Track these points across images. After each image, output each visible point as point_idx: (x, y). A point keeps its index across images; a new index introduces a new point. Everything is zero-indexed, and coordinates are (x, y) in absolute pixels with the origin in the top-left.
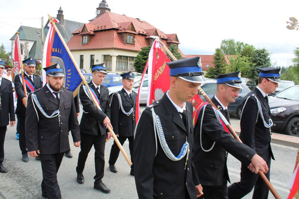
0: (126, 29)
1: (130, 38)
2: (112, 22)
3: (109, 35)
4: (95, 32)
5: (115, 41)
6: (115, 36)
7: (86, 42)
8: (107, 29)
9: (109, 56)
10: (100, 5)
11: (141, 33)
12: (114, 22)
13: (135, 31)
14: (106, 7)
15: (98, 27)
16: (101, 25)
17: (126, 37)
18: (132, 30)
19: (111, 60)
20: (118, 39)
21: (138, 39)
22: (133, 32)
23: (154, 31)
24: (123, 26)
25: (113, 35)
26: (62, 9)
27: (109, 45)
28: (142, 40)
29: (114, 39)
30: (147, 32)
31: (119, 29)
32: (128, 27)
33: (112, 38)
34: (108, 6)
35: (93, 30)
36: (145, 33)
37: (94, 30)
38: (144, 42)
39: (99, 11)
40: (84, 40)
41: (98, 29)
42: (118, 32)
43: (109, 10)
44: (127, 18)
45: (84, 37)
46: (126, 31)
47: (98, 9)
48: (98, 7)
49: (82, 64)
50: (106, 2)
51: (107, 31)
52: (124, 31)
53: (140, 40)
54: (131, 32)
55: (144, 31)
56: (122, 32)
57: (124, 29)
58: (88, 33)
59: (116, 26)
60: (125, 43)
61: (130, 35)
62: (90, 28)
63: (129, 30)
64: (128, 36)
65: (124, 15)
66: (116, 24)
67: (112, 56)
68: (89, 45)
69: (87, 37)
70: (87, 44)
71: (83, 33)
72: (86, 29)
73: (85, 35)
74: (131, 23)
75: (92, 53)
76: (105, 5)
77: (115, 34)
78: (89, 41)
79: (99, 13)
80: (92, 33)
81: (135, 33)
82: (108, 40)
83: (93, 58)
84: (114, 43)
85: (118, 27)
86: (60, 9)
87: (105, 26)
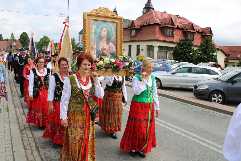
0: (167, 23)
1: (170, 31)
2: (155, 18)
3: (152, 29)
4: (141, 26)
5: (157, 34)
6: (157, 30)
7: (134, 35)
8: (150, 24)
9: (152, 47)
10: (146, 5)
11: (179, 27)
12: (157, 19)
13: (174, 25)
14: (151, 7)
15: (144, 23)
16: (146, 21)
17: (166, 30)
18: (171, 25)
19: (154, 50)
20: (160, 32)
21: (177, 32)
22: (172, 26)
23: (191, 25)
24: (164, 21)
25: (156, 29)
26: (117, 10)
27: (152, 37)
28: (180, 33)
29: (157, 32)
30: (185, 26)
31: (161, 24)
32: (168, 22)
33: (155, 31)
34: (152, 6)
35: (139, 25)
36: (182, 27)
37: (141, 25)
38: (182, 34)
39: (145, 10)
40: (132, 33)
41: (144, 24)
42: (160, 26)
43: (153, 9)
44: (168, 15)
45: (132, 31)
46: (167, 26)
47: (144, 8)
48: (144, 7)
49: (130, 53)
50: (151, 3)
51: (150, 26)
52: (165, 26)
53: (178, 33)
54: (170, 26)
55: (181, 25)
56: (163, 26)
57: (164, 24)
58: (136, 27)
59: (158, 22)
60: (165, 36)
61: (170, 29)
62: (137, 24)
63: (169, 25)
64: (168, 30)
65: (165, 13)
66: (158, 20)
67: (154, 46)
68: (136, 37)
69: (134, 31)
70: (135, 36)
71: (132, 28)
72: (134, 24)
73: (133, 29)
74: (171, 18)
75: (138, 44)
76: (150, 5)
77: (157, 28)
78: (136, 34)
79: (145, 12)
80: (139, 27)
81: (174, 27)
82: (151, 33)
83: (139, 47)
84: (157, 36)
85: (160, 22)
86: (115, 10)
87: (149, 22)
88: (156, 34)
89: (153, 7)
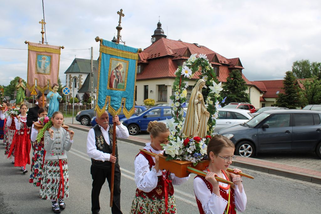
0: (182, 55)
2: (166, 49)
3: (163, 63)
4: (149, 60)
5: (170, 69)
6: (170, 64)
7: (139, 72)
8: (161, 57)
9: (164, 86)
10: (155, 32)
14: (162, 34)
15: (152, 55)
16: (155, 53)
18: (188, 56)
19: (167, 90)
20: (174, 67)
23: (213, 56)
24: (178, 52)
25: (168, 62)
27: (164, 74)
29: (169, 67)
31: (174, 56)
32: (184, 53)
33: (167, 66)
34: (163, 33)
35: (146, 58)
37: (148, 58)
39: (155, 38)
41: (152, 57)
42: (173, 59)
43: (165, 37)
44: (183, 43)
46: (182, 58)
47: (152, 36)
48: (153, 34)
51: (161, 59)
52: (180, 58)
54: (187, 58)
56: (178, 58)
57: (179, 56)
58: (141, 62)
59: (171, 53)
62: (143, 56)
63: (185, 56)
65: (180, 41)
66: (170, 50)
67: (167, 86)
68: (143, 74)
69: (140, 66)
70: (141, 74)
72: (139, 58)
74: (187, 48)
75: (146, 83)
76: (160, 32)
77: (170, 62)
78: (142, 70)
79: (154, 41)
80: (145, 61)
82: (162, 68)
83: (147, 88)
84: (169, 72)
85: (173, 54)
86: (113, 39)
87: (159, 54)
88: (168, 69)
89: (165, 34)
